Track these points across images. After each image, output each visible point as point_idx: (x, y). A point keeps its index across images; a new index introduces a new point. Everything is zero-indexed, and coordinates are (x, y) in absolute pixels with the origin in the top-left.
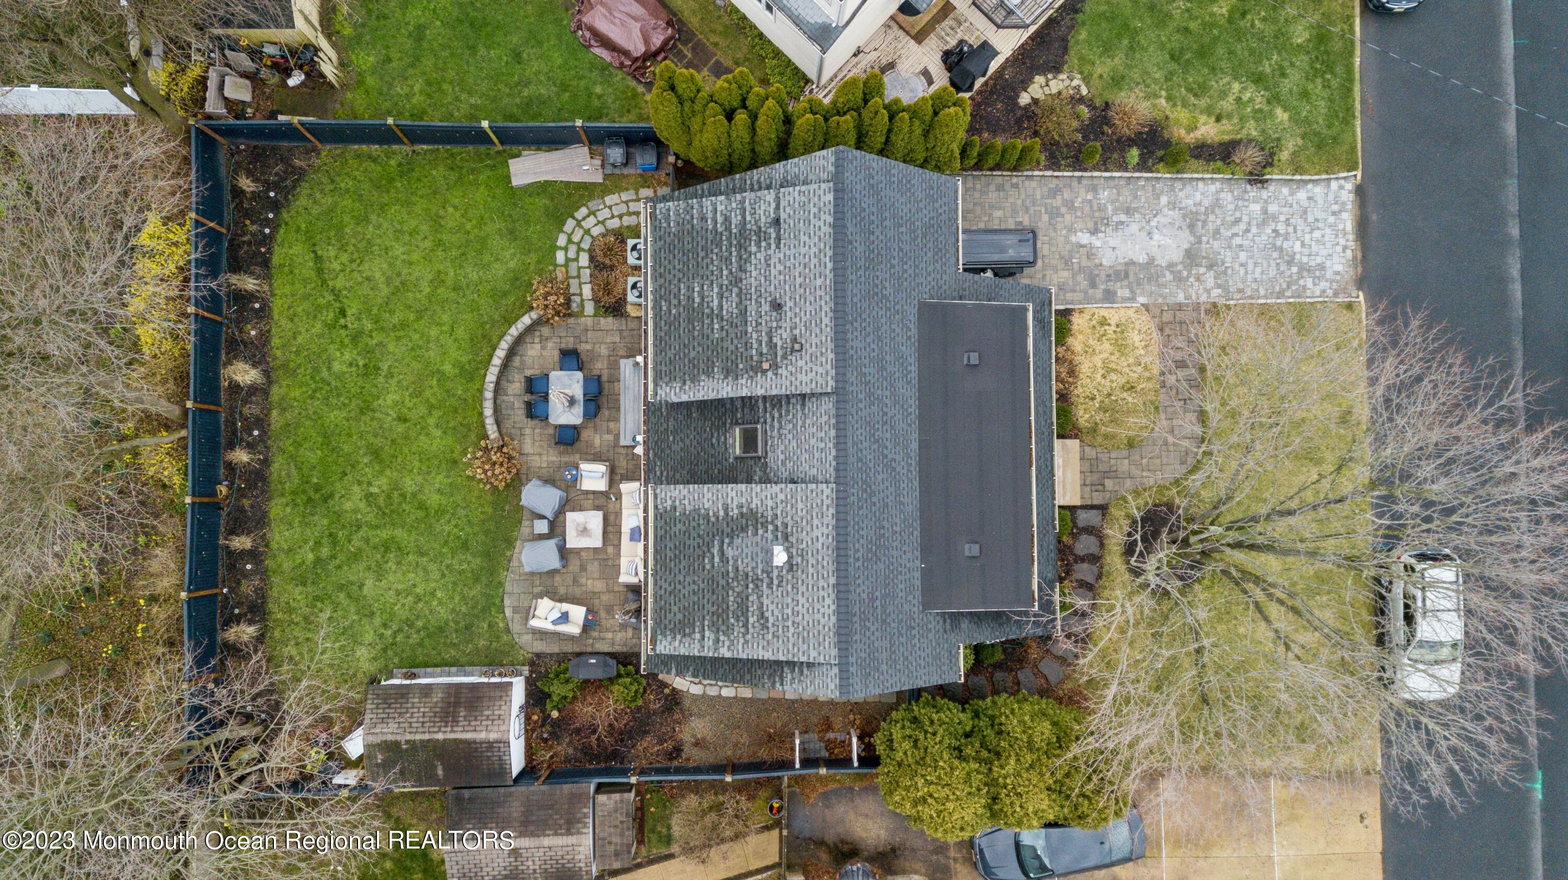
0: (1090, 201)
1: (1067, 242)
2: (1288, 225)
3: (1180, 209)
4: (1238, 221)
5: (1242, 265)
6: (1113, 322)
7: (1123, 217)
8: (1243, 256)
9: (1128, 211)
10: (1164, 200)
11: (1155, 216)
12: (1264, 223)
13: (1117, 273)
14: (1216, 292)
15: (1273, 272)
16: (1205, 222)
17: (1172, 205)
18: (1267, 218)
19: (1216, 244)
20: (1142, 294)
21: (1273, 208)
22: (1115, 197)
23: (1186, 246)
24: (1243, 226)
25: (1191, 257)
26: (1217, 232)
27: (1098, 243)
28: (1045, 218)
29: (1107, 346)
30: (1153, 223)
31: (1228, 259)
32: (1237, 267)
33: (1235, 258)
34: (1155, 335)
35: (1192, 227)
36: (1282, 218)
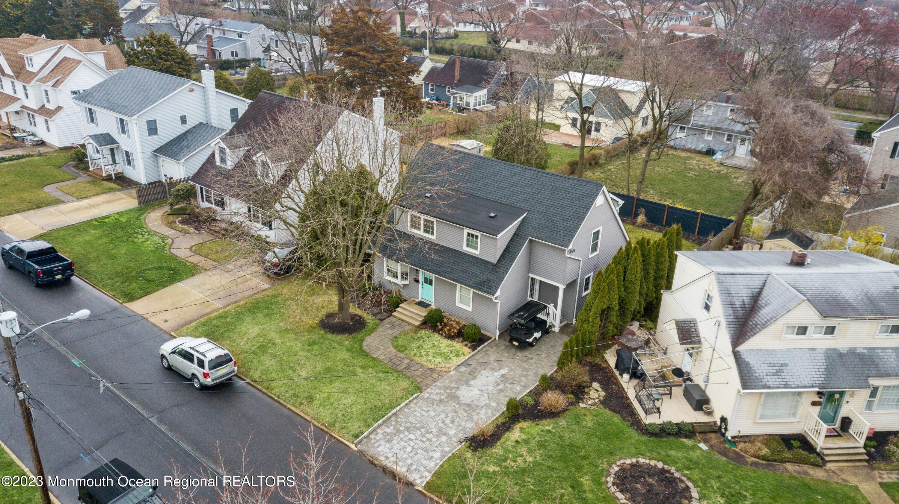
0: (520, 382)
1: (507, 366)
2: (428, 439)
3: (482, 407)
4: (453, 422)
5: (429, 411)
6: (454, 358)
7: (500, 387)
8: (433, 414)
9: (501, 391)
10: (494, 404)
11: (489, 397)
12: (440, 430)
13: (474, 372)
14: (426, 395)
15: (411, 419)
16: (466, 411)
17: (487, 406)
18: (441, 432)
19: (450, 409)
20: (455, 374)
21: (444, 439)
22: (514, 390)
23: (461, 399)
24: (448, 421)
25: (454, 398)
26: (456, 412)
27: (496, 374)
28: (527, 367)
29: (446, 351)
30: (486, 395)
31: (437, 408)
32: (429, 408)
33: (435, 411)
34: (432, 367)
35: (469, 405)
36: (434, 439)
